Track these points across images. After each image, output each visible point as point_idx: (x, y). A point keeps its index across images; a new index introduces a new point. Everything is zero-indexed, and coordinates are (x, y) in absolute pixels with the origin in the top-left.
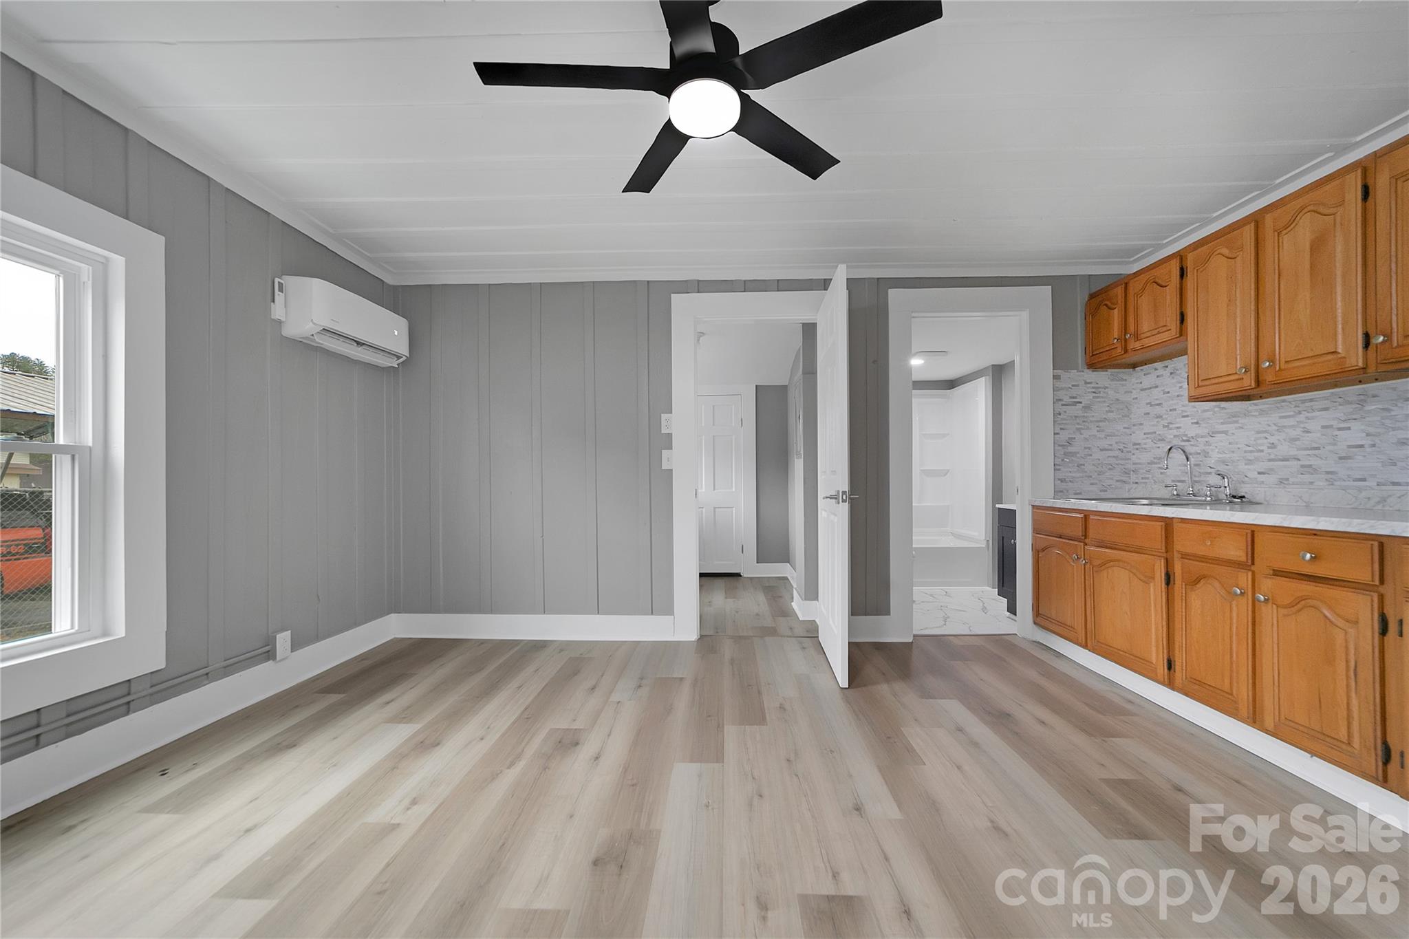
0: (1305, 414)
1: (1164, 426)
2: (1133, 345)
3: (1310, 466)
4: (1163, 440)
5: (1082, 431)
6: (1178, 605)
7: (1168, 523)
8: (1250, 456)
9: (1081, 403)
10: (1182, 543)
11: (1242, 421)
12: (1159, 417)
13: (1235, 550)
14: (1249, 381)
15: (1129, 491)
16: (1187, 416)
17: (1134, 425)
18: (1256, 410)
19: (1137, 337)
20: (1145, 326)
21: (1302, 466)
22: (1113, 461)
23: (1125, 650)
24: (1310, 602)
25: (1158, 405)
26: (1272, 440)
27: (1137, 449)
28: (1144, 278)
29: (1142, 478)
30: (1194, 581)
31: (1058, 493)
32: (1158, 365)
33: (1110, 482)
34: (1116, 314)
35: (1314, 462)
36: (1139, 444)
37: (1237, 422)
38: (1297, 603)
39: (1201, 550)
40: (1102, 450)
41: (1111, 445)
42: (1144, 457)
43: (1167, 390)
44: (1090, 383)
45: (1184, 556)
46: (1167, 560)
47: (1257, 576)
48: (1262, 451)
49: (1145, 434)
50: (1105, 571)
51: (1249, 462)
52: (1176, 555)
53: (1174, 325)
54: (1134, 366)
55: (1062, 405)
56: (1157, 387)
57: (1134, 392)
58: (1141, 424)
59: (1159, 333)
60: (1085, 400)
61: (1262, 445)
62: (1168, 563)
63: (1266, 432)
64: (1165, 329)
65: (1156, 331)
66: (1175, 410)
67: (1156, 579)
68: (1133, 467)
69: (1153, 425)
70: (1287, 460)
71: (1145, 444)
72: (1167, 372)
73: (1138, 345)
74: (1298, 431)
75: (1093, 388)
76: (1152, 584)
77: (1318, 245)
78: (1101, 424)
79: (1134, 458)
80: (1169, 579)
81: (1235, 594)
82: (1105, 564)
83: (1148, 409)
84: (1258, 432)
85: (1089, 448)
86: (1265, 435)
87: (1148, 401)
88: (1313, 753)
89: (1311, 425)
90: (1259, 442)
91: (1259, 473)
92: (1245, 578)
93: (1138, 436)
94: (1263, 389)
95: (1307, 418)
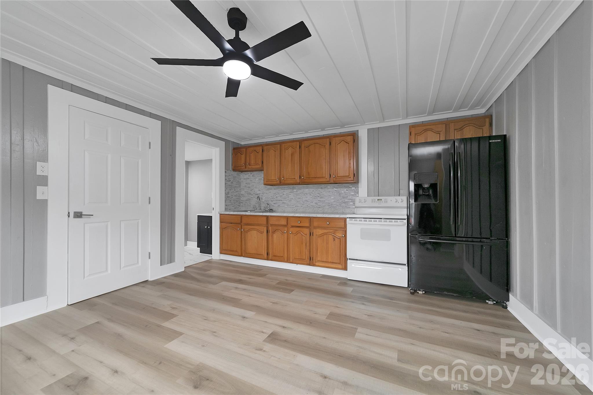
0: (283, 190)
1: (251, 190)
2: (248, 166)
3: (284, 202)
4: (250, 194)
5: (231, 190)
6: (270, 238)
7: (267, 217)
8: (272, 200)
9: (231, 181)
10: (271, 222)
11: (270, 191)
12: (249, 187)
13: (284, 222)
14: (278, 182)
15: (241, 208)
16: (257, 188)
17: (242, 189)
18: (273, 188)
19: (249, 164)
20: (253, 162)
21: (283, 202)
22: (237, 199)
23: (255, 253)
24: (299, 232)
25: (249, 184)
26: (277, 196)
27: (242, 196)
28: (252, 149)
29: (244, 205)
30: (274, 232)
31: (226, 210)
32: (249, 173)
33: (237, 206)
34: (243, 156)
35: (285, 201)
36: (243, 195)
37: (269, 191)
38: (297, 233)
39: (277, 223)
40: (235, 196)
41: (237, 195)
42: (245, 199)
43: (251, 180)
44: (233, 175)
45: (272, 225)
46: (267, 227)
47: (288, 228)
48: (275, 198)
49: (245, 192)
50: (249, 232)
51: (272, 201)
52: (269, 225)
53: (260, 163)
54: (242, 172)
55: (227, 181)
56: (248, 179)
57: (242, 179)
58: (244, 189)
59: (256, 165)
60: (232, 180)
61: (275, 197)
62: (267, 228)
63: (276, 194)
64: (258, 164)
65: (255, 164)
66: (254, 186)
67: (265, 232)
68: (241, 201)
69: (248, 190)
70: (279, 201)
71: (245, 195)
72: (251, 175)
73: (250, 167)
74: (282, 194)
75: (233, 177)
76: (263, 234)
77: (292, 155)
78: (235, 188)
79: (241, 199)
80: (267, 232)
81: (285, 233)
82: (249, 230)
83: (246, 185)
84: (274, 194)
85: (232, 195)
86: (275, 194)
87: (246, 182)
88: (297, 264)
89: (284, 193)
90: (274, 196)
91: (274, 204)
92: (286, 229)
93: (243, 192)
94: (281, 184)
95: (283, 191)
